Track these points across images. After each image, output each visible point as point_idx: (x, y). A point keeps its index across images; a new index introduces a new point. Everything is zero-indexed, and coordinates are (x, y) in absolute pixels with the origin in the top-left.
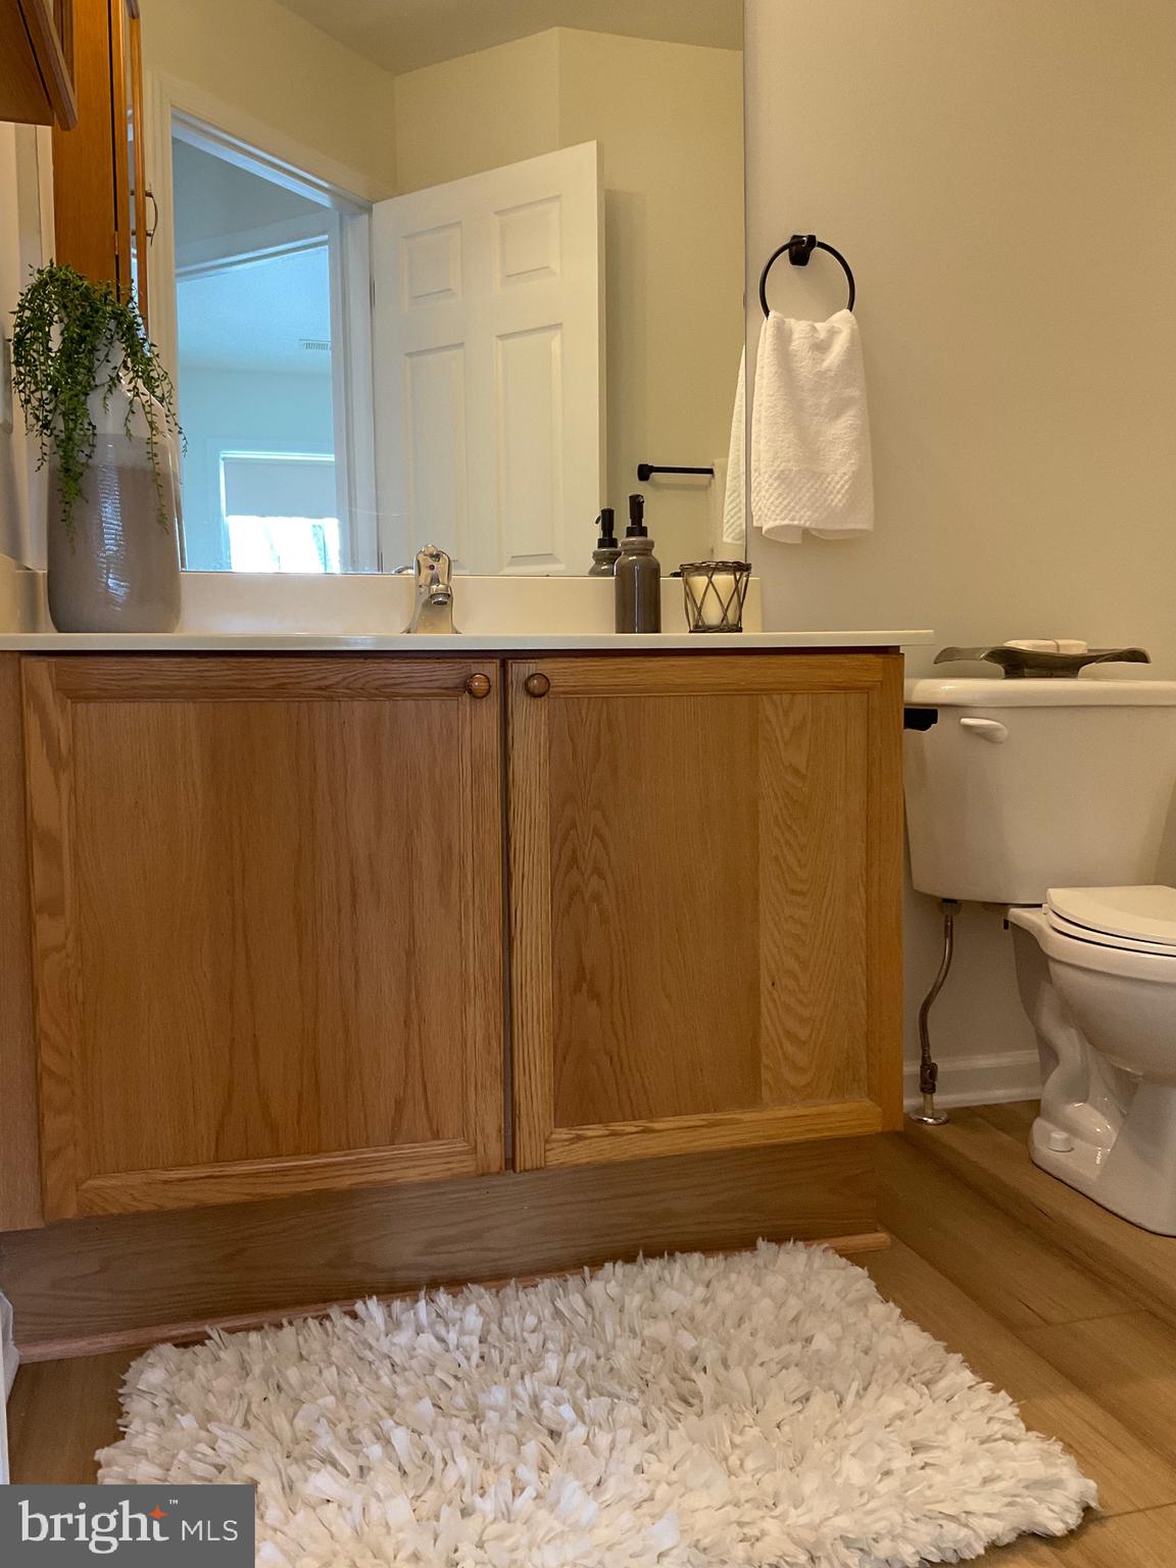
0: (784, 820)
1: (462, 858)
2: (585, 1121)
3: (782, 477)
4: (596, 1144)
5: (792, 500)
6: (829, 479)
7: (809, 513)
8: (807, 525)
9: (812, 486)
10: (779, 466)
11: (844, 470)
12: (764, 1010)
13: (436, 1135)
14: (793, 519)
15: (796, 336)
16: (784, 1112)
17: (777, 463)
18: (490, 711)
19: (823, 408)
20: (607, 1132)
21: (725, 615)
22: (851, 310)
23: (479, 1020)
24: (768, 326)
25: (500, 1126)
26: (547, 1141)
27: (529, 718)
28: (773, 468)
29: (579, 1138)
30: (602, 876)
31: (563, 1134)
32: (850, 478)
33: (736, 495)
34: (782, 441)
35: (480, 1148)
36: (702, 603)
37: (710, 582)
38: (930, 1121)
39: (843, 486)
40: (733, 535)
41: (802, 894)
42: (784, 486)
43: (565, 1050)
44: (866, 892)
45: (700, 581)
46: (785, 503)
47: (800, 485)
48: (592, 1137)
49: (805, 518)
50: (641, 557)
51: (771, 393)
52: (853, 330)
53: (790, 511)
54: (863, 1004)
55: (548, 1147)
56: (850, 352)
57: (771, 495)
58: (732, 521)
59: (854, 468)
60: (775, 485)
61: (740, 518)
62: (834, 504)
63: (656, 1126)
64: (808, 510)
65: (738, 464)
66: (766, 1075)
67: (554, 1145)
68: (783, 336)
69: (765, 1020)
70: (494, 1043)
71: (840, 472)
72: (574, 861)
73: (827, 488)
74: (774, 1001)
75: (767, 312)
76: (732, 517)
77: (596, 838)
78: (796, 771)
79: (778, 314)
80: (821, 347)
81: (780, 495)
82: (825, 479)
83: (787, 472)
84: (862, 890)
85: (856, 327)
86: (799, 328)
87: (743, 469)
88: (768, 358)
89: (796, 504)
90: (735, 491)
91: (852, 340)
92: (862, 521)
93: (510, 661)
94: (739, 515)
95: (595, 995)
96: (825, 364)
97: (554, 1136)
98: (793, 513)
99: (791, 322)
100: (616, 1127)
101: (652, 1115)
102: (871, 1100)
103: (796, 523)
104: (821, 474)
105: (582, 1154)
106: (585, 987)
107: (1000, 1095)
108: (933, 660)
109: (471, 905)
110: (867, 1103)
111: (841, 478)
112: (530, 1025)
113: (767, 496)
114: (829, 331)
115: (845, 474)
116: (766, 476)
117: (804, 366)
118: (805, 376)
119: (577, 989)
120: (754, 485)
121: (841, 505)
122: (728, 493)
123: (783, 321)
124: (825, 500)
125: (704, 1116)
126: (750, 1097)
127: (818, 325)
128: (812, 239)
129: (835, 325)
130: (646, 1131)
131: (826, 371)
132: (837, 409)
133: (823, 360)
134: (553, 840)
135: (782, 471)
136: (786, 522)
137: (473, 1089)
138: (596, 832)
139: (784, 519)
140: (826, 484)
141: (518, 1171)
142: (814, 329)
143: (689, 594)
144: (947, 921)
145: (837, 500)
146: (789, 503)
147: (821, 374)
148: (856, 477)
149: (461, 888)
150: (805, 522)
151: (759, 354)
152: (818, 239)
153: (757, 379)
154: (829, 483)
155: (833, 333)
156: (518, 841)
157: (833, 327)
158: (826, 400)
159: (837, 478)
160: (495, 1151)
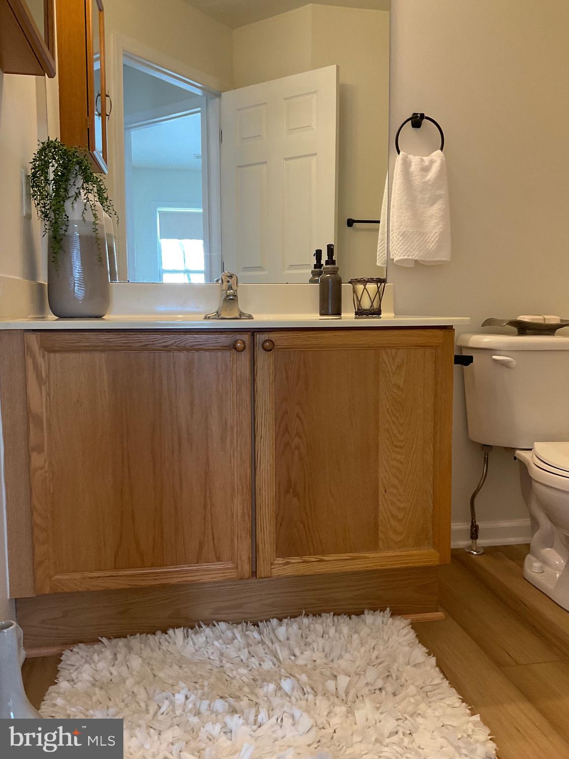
0: (392, 412)
1: (232, 428)
2: (290, 555)
3: (404, 235)
4: (294, 567)
5: (409, 246)
6: (428, 235)
7: (417, 253)
8: (416, 258)
9: (419, 239)
10: (402, 230)
11: (436, 231)
12: (380, 503)
13: (219, 559)
14: (409, 256)
15: (413, 164)
16: (391, 553)
17: (401, 228)
18: (245, 357)
19: (426, 199)
20: (302, 561)
21: (372, 304)
22: (442, 149)
23: (239, 505)
24: (399, 158)
25: (249, 557)
26: (272, 564)
27: (264, 361)
28: (400, 230)
29: (287, 563)
30: (300, 437)
31: (280, 561)
32: (439, 235)
33: (383, 242)
34: (405, 217)
35: (239, 567)
36: (361, 298)
37: (365, 288)
38: (475, 553)
39: (435, 239)
40: (381, 262)
41: (401, 447)
42: (405, 239)
43: (281, 520)
44: (433, 447)
45: (360, 287)
46: (405, 248)
47: (413, 239)
48: (293, 563)
49: (415, 255)
50: (332, 275)
51: (400, 193)
52: (442, 160)
53: (407, 252)
54: (430, 501)
55: (273, 567)
56: (440, 171)
57: (398, 244)
58: (381, 255)
59: (441, 230)
60: (400, 239)
61: (384, 253)
62: (430, 248)
63: (325, 558)
64: (417, 251)
65: (384, 227)
66: (381, 535)
67: (275, 566)
68: (406, 164)
69: (381, 508)
70: (247, 517)
71: (434, 232)
72: (286, 429)
73: (427, 240)
74: (385, 499)
75: (399, 152)
76: (381, 253)
77: (297, 419)
78: (398, 387)
79: (404, 153)
80: (426, 170)
81: (403, 243)
82: (426, 236)
83: (407, 232)
84: (432, 446)
85: (444, 159)
86: (415, 160)
87: (386, 230)
88: (399, 175)
89: (411, 248)
90: (382, 240)
91: (442, 166)
92: (444, 256)
93: (256, 333)
94: (384, 252)
95: (296, 495)
96: (428, 178)
97: (275, 562)
98: (409, 253)
99: (411, 157)
100: (306, 558)
101: (323, 554)
102: (434, 549)
103: (410, 257)
104: (424, 233)
105: (289, 571)
106: (291, 491)
107: (512, 540)
108: (481, 325)
109: (236, 451)
110: (432, 550)
111: (434, 235)
112: (264, 507)
113: (396, 244)
114: (430, 161)
115: (436, 233)
116: (396, 234)
117: (417, 180)
118: (417, 184)
119: (287, 492)
120: (391, 238)
121: (434, 248)
122: (379, 241)
123: (407, 157)
124: (425, 247)
125: (349, 554)
126: (375, 547)
127: (425, 158)
128: (422, 115)
129: (433, 158)
130: (321, 561)
131: (429, 181)
132: (433, 201)
133: (426, 176)
134: (276, 420)
135: (404, 232)
136: (405, 257)
137: (236, 538)
138: (298, 416)
139: (404, 256)
140: (426, 238)
141: (258, 577)
142: (422, 160)
143: (355, 291)
144: (485, 455)
145: (431, 246)
146: (407, 248)
147: (426, 183)
148: (442, 234)
149: (232, 442)
150: (415, 257)
151: (395, 173)
152: (425, 115)
153: (393, 185)
154: (428, 238)
155: (432, 162)
156: (259, 419)
157: (432, 159)
158: (427, 196)
159: (432, 235)
160: (247, 568)
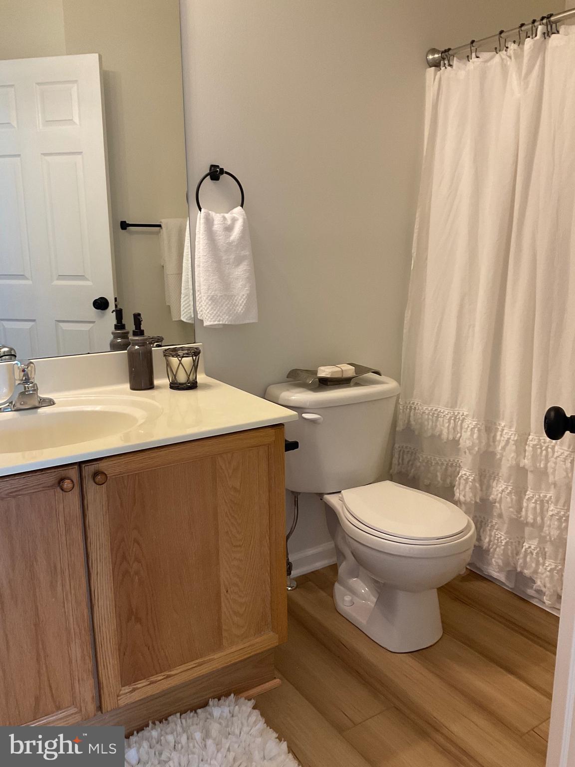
0: (230, 514)
1: (63, 572)
2: (136, 680)
3: (213, 299)
4: (144, 689)
5: (218, 310)
6: (236, 298)
7: (227, 317)
8: (227, 323)
9: (228, 303)
10: (210, 294)
11: (243, 293)
12: (223, 604)
13: (58, 708)
14: (219, 321)
15: (216, 222)
16: (234, 649)
17: (210, 292)
18: (73, 498)
19: (231, 260)
20: (148, 683)
21: (189, 378)
22: (242, 206)
23: (78, 650)
24: (201, 216)
25: (93, 696)
26: (118, 696)
27: (96, 495)
28: (208, 294)
29: (134, 690)
30: (139, 562)
31: (127, 689)
32: (246, 297)
33: (187, 297)
34: (212, 280)
35: (83, 709)
36: (176, 373)
37: (180, 363)
38: (289, 589)
39: (243, 302)
40: (186, 317)
41: (240, 546)
42: (214, 304)
43: (125, 650)
44: (269, 538)
45: (174, 361)
46: (215, 312)
47: (222, 303)
48: (140, 688)
49: (225, 320)
50: (141, 347)
51: (205, 254)
52: (244, 219)
53: (218, 317)
54: (268, 589)
55: (119, 698)
56: (243, 232)
57: (208, 308)
58: (185, 310)
59: (248, 292)
60: (210, 303)
61: (190, 309)
62: (239, 312)
63: (172, 673)
64: (227, 315)
65: (188, 282)
66: (225, 634)
67: (122, 697)
68: (209, 222)
69: (224, 609)
70: (87, 658)
71: (241, 295)
72: (124, 558)
73: (235, 303)
74: (227, 599)
75: (200, 209)
76: (186, 308)
77: (136, 544)
78: (235, 489)
79: (206, 211)
80: (229, 229)
81: (212, 308)
82: (234, 298)
83: (215, 297)
84: (267, 538)
85: (246, 217)
86: (217, 218)
87: (191, 287)
88: (202, 235)
89: (221, 312)
90: (186, 296)
91: (244, 225)
92: (252, 318)
93: (84, 465)
95: (139, 620)
96: (232, 238)
97: (121, 692)
98: (219, 318)
99: (212, 214)
100: (153, 679)
101: (170, 668)
102: (273, 632)
103: (221, 323)
104: (232, 296)
105: (137, 696)
106: (133, 618)
107: (318, 565)
108: (286, 377)
109: (69, 594)
110: (271, 634)
111: (242, 297)
112: (106, 644)
113: (206, 308)
114: (232, 219)
115: (243, 295)
116: (205, 298)
117: (221, 239)
118: (222, 245)
119: (129, 620)
120: (197, 298)
121: (242, 312)
122: (182, 296)
123: (209, 214)
124: (235, 310)
125: (194, 662)
126: (218, 645)
127: (227, 216)
128: (222, 170)
129: (234, 215)
130: (169, 676)
131: (233, 242)
132: (238, 261)
133: (230, 236)
134: (112, 549)
135: (213, 296)
136: (216, 323)
137: (77, 682)
138: (136, 541)
139: (215, 321)
140: (235, 301)
141: (104, 711)
142: (225, 218)
143: (168, 364)
144: (295, 498)
145: (240, 309)
146: (217, 313)
147: (230, 244)
148: (249, 296)
149: (63, 586)
150: (225, 322)
151: (197, 230)
152: (225, 170)
153: (196, 243)
154: (236, 300)
155: (234, 220)
156: (93, 556)
157: (234, 217)
158: (232, 257)
159: (240, 298)
160: (91, 707)
